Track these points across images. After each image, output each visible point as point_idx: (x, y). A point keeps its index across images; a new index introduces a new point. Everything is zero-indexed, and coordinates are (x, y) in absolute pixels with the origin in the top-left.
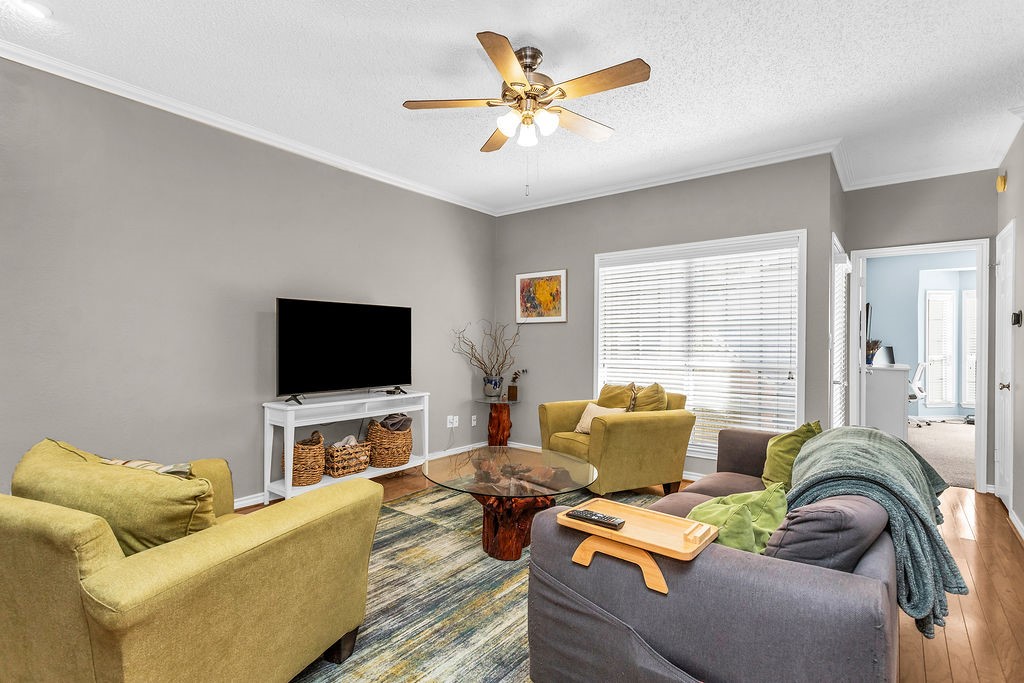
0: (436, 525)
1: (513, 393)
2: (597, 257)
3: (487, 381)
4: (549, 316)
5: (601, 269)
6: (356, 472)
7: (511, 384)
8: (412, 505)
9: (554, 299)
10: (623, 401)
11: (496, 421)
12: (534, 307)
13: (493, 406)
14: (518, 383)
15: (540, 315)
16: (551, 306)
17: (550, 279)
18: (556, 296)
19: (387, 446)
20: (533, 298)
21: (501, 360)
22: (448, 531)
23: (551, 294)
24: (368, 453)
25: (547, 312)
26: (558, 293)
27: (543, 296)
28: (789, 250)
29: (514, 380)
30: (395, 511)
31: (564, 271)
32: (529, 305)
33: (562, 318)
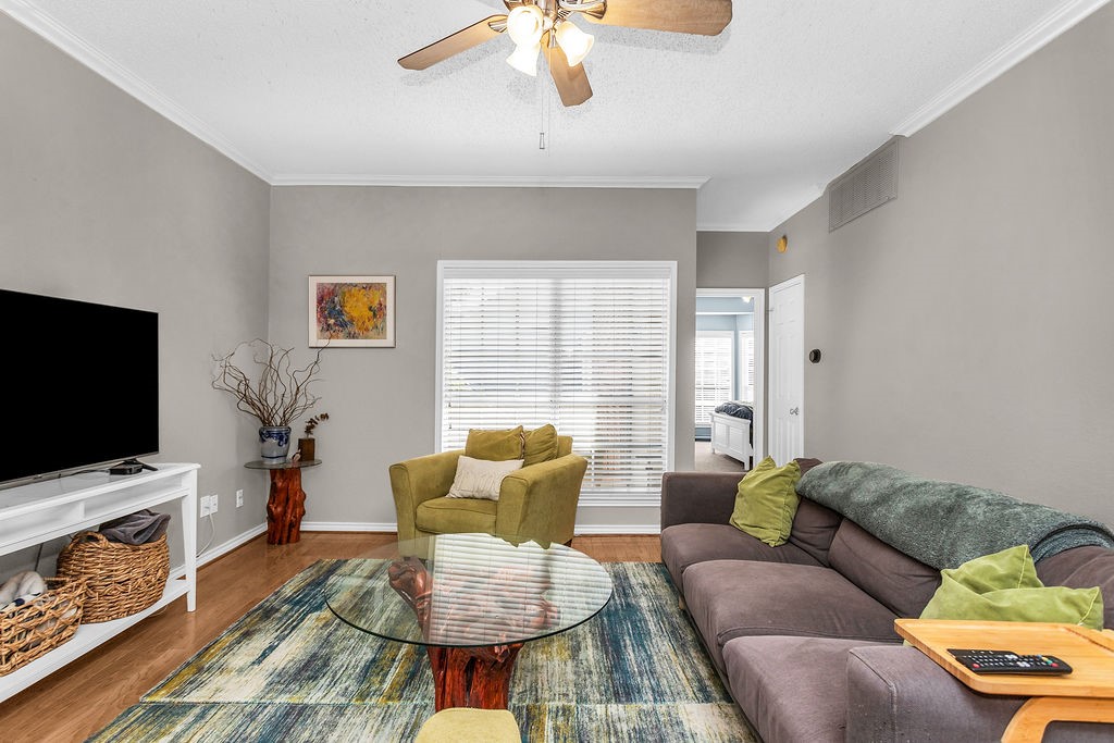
0: (305, 707)
1: (307, 450)
2: (441, 264)
3: (264, 435)
4: (366, 338)
5: (446, 281)
6: (52, 647)
7: (303, 436)
8: (218, 680)
9: (375, 315)
10: (510, 451)
11: (283, 496)
12: (343, 325)
13: (274, 472)
14: (316, 434)
15: (351, 336)
16: (370, 325)
17: (368, 287)
18: (378, 312)
19: (123, 578)
20: (340, 313)
21: (287, 401)
22: (340, 710)
23: (370, 309)
24: (79, 602)
25: (364, 332)
26: (382, 307)
27: (356, 308)
28: (660, 281)
29: (308, 430)
30: (193, 705)
31: (392, 278)
32: (332, 321)
33: (389, 341)
